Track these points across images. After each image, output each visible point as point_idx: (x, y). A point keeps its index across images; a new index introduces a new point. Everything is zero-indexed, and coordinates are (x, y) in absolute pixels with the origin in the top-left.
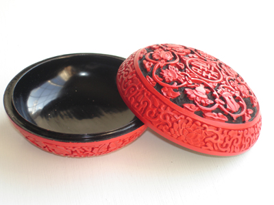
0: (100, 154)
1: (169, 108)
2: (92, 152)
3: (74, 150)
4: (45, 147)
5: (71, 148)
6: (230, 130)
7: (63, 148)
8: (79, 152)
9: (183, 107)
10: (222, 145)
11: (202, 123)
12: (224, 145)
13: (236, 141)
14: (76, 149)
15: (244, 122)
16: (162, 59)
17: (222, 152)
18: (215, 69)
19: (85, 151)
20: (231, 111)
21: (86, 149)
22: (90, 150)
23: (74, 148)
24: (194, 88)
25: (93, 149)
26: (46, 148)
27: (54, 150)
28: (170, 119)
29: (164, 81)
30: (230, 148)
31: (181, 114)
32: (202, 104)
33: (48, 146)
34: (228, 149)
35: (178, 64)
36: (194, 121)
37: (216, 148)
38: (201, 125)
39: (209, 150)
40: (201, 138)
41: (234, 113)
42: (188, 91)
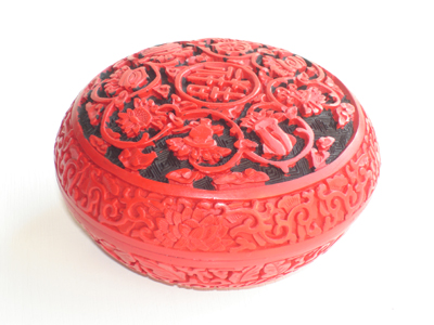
0: (244, 284)
1: (140, 192)
2: (227, 279)
3: (191, 273)
4: (133, 264)
5: (186, 270)
6: (281, 197)
7: (171, 269)
8: (201, 279)
9: (167, 181)
10: (272, 233)
11: (214, 202)
12: (278, 232)
13: (302, 214)
14: (195, 272)
15: (313, 169)
16: (124, 88)
17: (279, 245)
18: (245, 72)
19: (215, 277)
20: (275, 157)
21: (215, 272)
22: (225, 275)
23: (192, 269)
24: (187, 133)
25: (230, 273)
26: (136, 267)
27: (151, 270)
28: (148, 213)
29: (124, 136)
30: (296, 232)
31: (168, 196)
32: (206, 163)
33: (141, 261)
34: (291, 236)
35: (157, 89)
36: (197, 202)
37: (263, 243)
38: (213, 207)
39: (248, 250)
40: (221, 232)
41: (283, 158)
42: (175, 144)
